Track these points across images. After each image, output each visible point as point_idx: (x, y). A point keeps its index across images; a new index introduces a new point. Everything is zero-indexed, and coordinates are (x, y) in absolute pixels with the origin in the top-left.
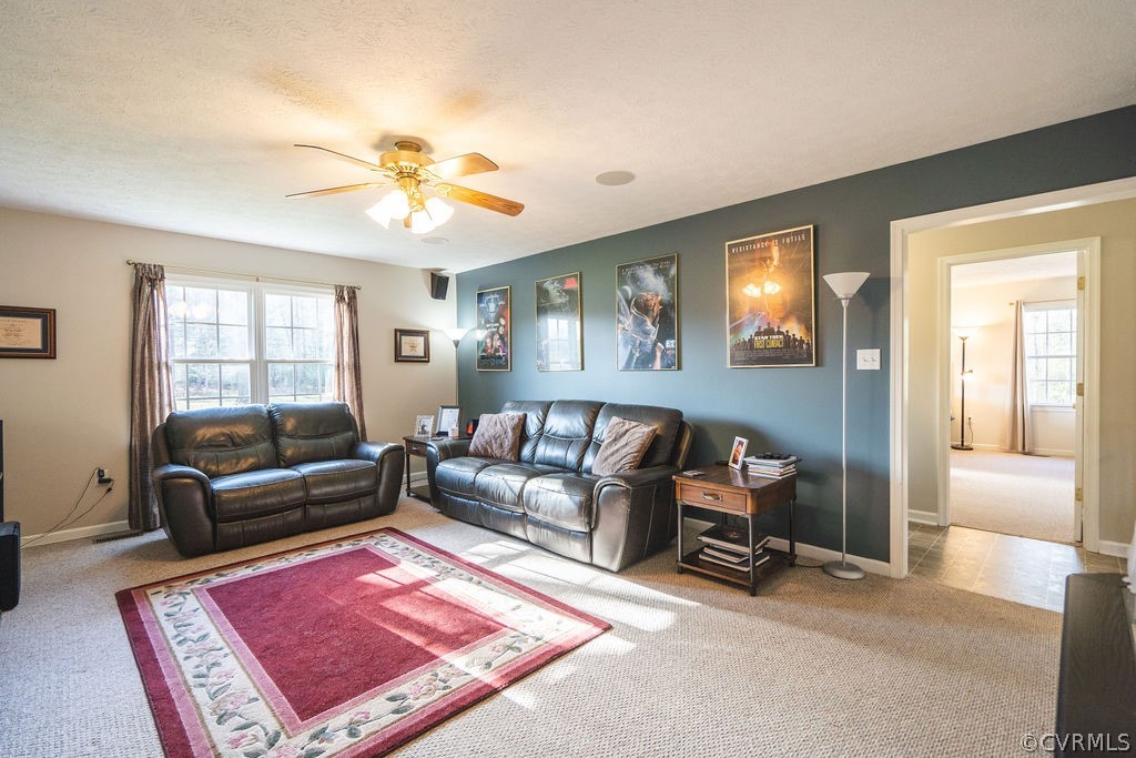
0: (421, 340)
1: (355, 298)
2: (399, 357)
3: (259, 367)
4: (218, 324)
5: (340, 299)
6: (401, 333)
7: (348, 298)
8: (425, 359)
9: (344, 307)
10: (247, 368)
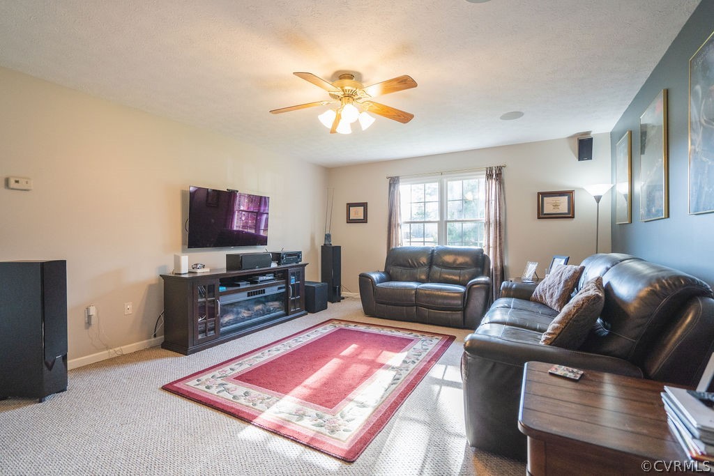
0: (565, 199)
1: (501, 174)
2: (542, 215)
3: (443, 224)
4: (425, 202)
5: (489, 176)
6: (543, 195)
7: (496, 174)
8: (570, 214)
9: (493, 183)
10: (436, 224)
